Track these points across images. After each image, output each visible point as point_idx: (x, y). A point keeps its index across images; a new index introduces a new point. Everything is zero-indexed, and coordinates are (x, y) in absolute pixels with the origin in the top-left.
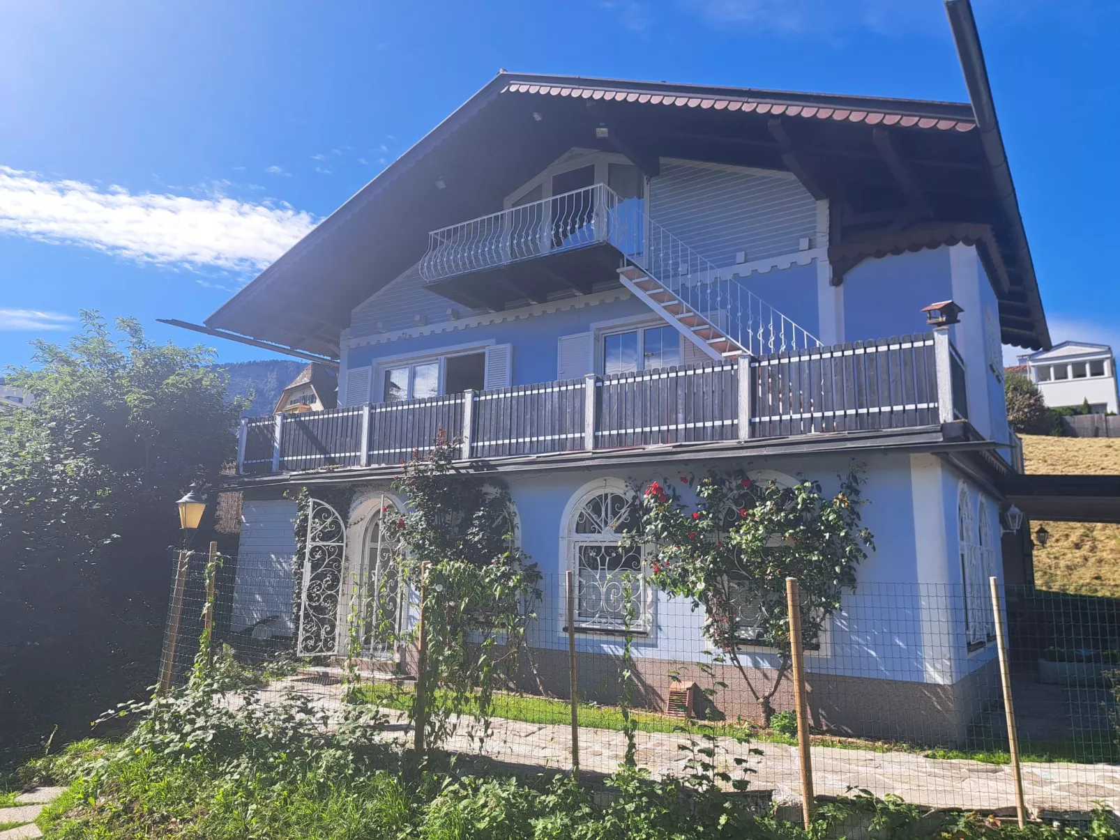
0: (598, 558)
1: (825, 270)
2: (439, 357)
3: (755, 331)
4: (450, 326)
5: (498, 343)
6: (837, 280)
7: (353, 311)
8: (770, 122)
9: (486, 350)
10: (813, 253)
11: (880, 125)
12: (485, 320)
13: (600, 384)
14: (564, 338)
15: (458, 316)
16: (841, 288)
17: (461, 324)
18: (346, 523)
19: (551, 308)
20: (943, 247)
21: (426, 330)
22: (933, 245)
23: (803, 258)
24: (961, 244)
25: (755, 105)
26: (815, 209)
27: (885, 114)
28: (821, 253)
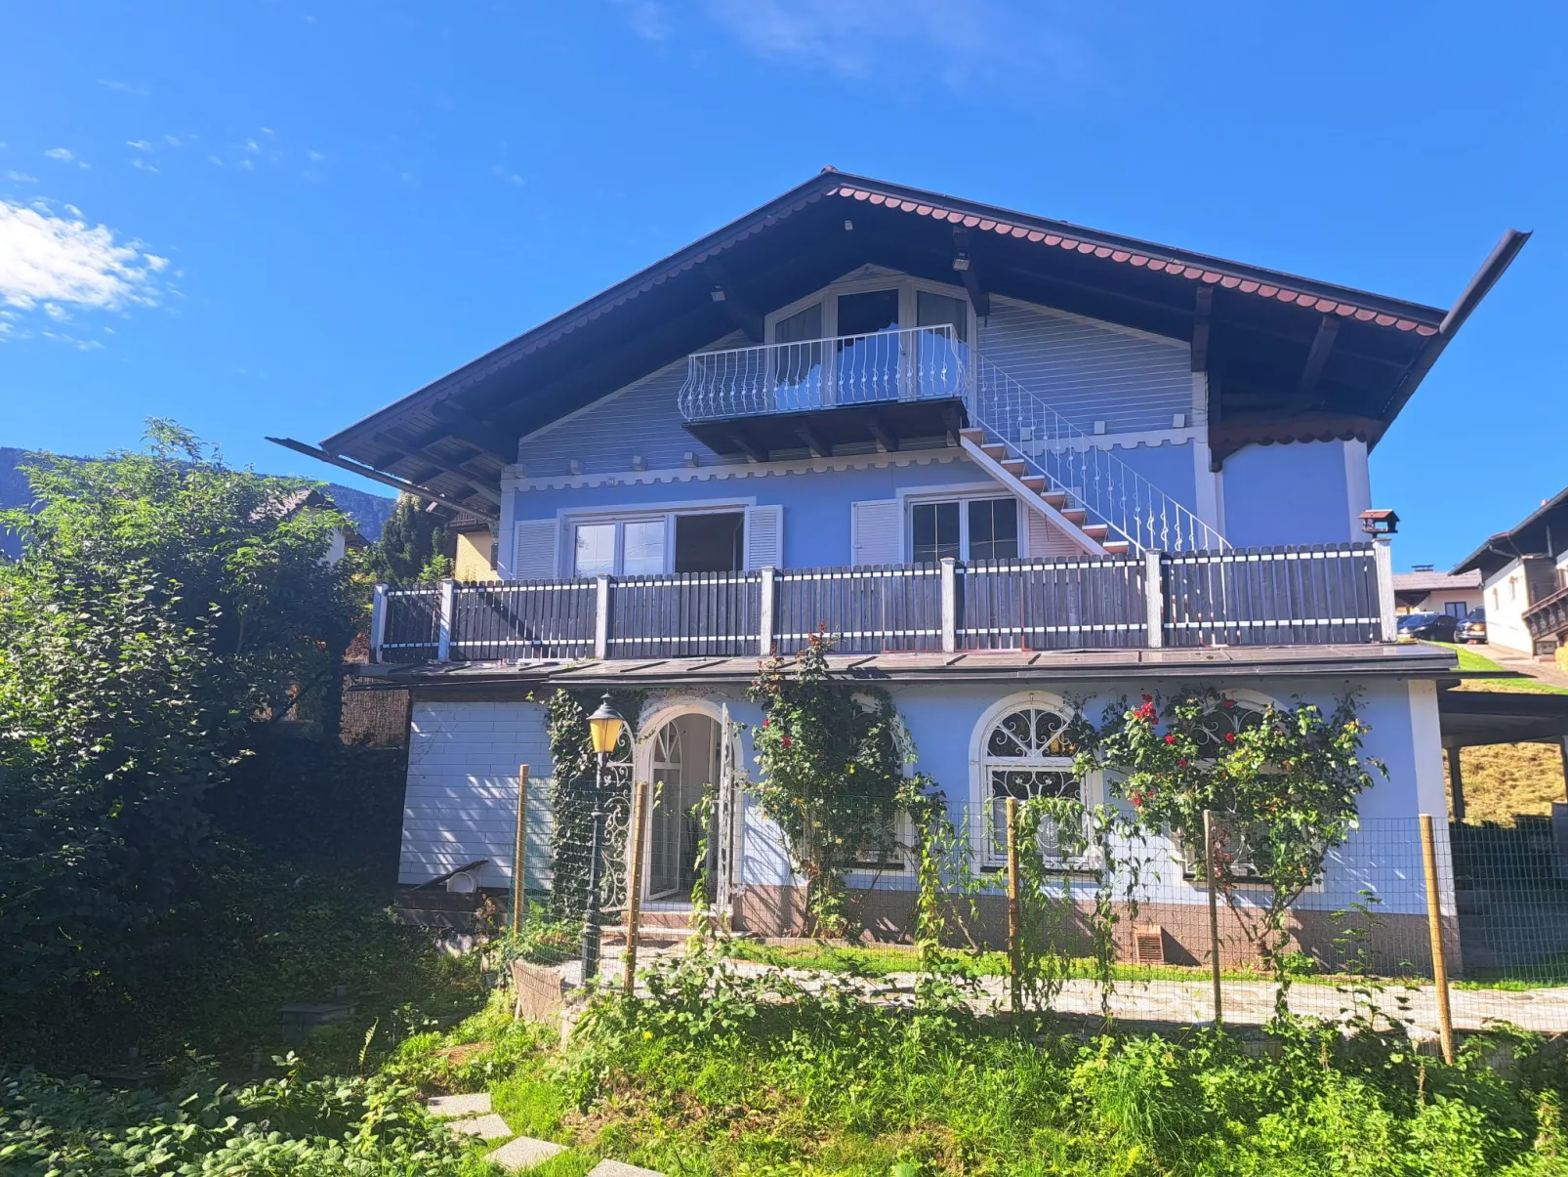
0: (1028, 786)
1: (1203, 453)
2: (665, 514)
3: (1145, 520)
4: (685, 475)
5: (758, 504)
6: (1217, 465)
7: (523, 440)
8: (1200, 291)
9: (747, 511)
10: (1189, 432)
11: (1333, 315)
12: (740, 472)
13: (961, 571)
14: (860, 503)
15: (698, 463)
16: (1220, 474)
17: (703, 474)
18: (635, 736)
19: (840, 465)
20: (1336, 440)
21: (648, 477)
22: (1327, 438)
23: (1178, 437)
24: (1355, 440)
25: (1183, 268)
26: (1190, 381)
27: (1339, 303)
28: (1200, 434)
